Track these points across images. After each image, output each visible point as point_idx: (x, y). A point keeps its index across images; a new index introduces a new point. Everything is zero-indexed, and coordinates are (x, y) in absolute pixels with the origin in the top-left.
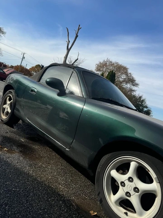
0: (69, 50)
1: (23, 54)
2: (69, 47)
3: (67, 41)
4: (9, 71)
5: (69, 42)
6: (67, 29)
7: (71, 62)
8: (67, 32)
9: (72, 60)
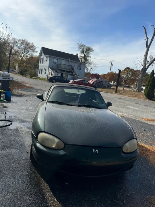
0: (148, 47)
1: (111, 62)
2: (148, 44)
3: (145, 39)
4: (93, 81)
5: (148, 39)
6: (144, 27)
7: (152, 58)
8: (145, 31)
9: (153, 55)
